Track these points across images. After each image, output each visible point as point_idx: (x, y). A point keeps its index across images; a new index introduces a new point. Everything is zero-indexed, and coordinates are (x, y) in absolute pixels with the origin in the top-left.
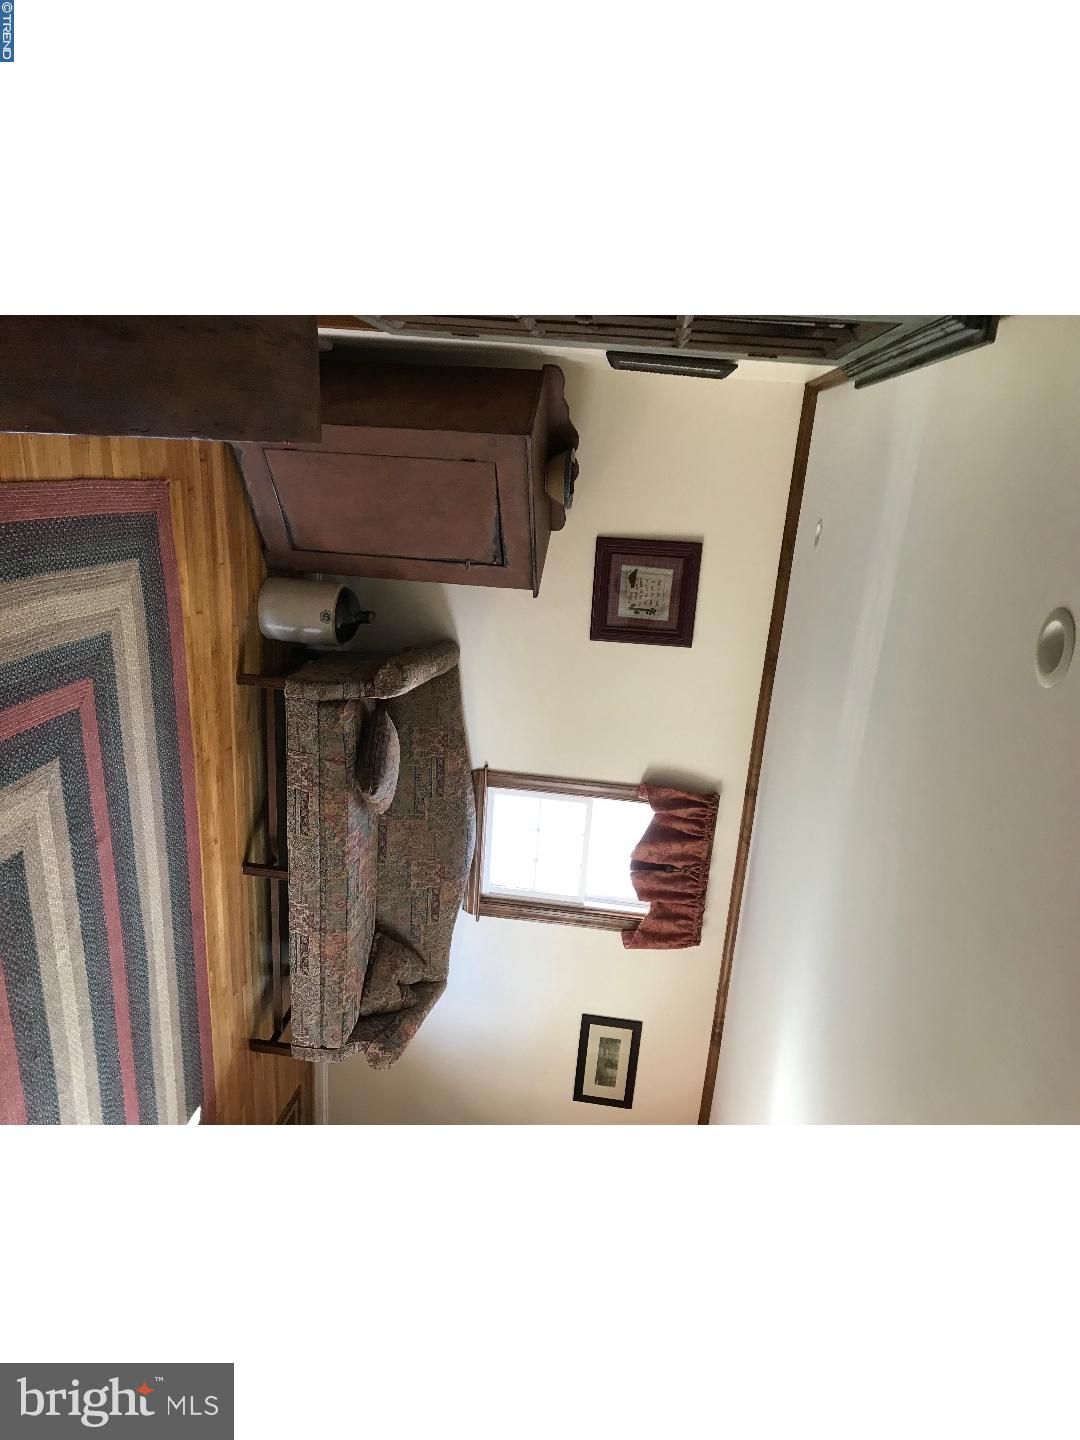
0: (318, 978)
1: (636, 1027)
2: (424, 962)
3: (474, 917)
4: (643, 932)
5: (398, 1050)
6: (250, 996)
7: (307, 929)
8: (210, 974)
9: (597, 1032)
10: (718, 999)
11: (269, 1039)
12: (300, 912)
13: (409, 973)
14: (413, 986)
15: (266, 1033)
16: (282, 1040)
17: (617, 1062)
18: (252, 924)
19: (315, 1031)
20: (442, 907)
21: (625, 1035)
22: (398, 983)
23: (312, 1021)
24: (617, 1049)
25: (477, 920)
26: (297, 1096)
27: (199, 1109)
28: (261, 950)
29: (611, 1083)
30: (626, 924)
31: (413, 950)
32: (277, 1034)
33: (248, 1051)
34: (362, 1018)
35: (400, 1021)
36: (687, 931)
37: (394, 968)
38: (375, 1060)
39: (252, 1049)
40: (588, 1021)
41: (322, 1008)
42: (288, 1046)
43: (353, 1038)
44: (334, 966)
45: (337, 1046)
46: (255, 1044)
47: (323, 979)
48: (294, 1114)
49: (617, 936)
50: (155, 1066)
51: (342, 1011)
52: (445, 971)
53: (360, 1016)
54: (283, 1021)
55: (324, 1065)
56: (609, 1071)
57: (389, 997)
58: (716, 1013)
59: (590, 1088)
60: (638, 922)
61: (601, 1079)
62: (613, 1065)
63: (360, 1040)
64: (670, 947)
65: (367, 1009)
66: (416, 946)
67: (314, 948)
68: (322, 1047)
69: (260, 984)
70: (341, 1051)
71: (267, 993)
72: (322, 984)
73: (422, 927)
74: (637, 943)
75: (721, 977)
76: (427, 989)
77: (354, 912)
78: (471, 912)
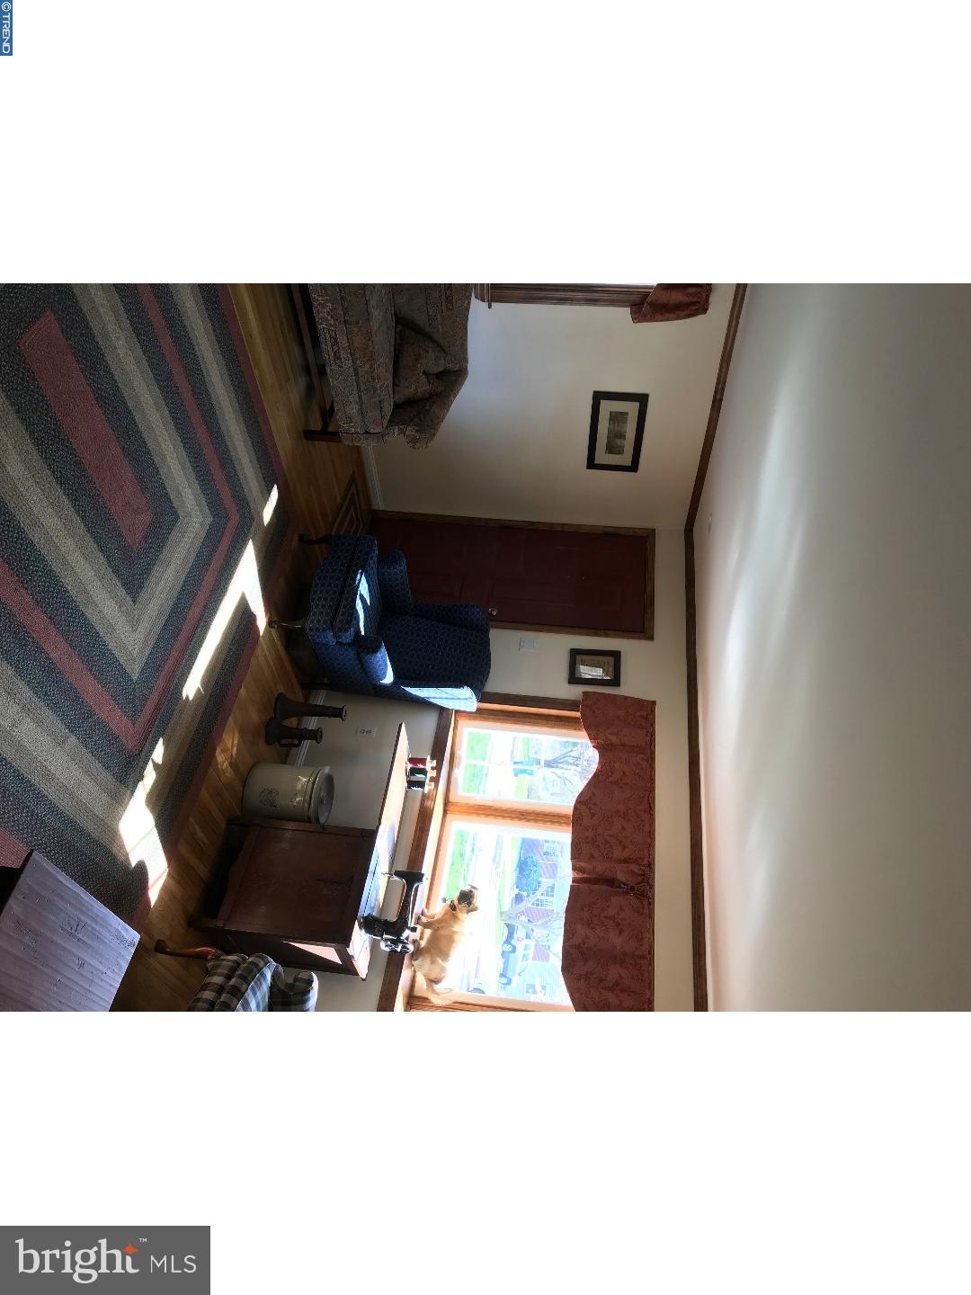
0: (352, 370)
1: (642, 399)
2: (445, 353)
3: (486, 304)
4: (652, 304)
5: (433, 431)
6: (296, 394)
7: (332, 322)
8: (256, 372)
9: (607, 407)
10: (721, 366)
11: (319, 429)
12: (323, 306)
13: (432, 362)
14: (439, 375)
15: (316, 425)
16: (330, 429)
17: (625, 432)
18: (281, 323)
19: (357, 418)
20: (455, 297)
21: (632, 408)
22: (424, 373)
23: (353, 409)
24: (625, 421)
25: (490, 307)
26: (352, 480)
27: (275, 487)
28: (296, 350)
29: (620, 451)
30: (635, 298)
31: (433, 341)
32: (325, 425)
33: (305, 441)
34: (397, 406)
35: (431, 407)
36: (695, 299)
37: (418, 357)
38: (413, 442)
39: (307, 438)
40: (599, 397)
41: (360, 398)
42: (337, 434)
43: (392, 422)
44: (364, 357)
45: (379, 430)
46: (309, 435)
47: (356, 370)
48: (353, 494)
49: (625, 312)
50: (230, 449)
51: (378, 399)
52: (465, 360)
53: (395, 405)
54: (328, 413)
55: (370, 449)
56: (619, 442)
57: (417, 386)
58: (718, 379)
59: (602, 457)
60: (647, 295)
61: (611, 449)
62: (622, 436)
63: (397, 424)
64: (679, 318)
65: (400, 397)
66: (435, 336)
67: (343, 341)
68: (366, 432)
69: (302, 381)
70: (383, 435)
71: (310, 390)
72: (356, 375)
73: (439, 317)
74: (645, 316)
75: (726, 344)
76: (451, 376)
77: (373, 302)
78: (483, 301)
